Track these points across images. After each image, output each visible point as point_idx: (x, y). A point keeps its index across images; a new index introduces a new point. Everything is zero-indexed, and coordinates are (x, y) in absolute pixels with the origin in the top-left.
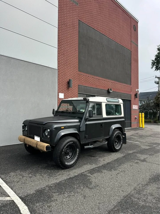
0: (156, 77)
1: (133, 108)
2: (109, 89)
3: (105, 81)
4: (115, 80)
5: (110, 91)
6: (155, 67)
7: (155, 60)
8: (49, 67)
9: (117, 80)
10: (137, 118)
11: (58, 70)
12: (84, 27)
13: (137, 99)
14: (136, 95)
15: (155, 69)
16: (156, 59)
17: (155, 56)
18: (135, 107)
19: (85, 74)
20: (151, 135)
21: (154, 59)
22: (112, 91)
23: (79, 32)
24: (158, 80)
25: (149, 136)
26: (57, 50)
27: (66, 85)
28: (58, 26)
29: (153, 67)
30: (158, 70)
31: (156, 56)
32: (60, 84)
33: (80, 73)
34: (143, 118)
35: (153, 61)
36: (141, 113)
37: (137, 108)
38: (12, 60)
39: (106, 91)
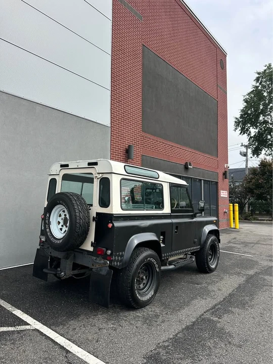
0: (242, 145)
1: (221, 196)
2: (187, 163)
3: (181, 149)
4: (195, 149)
5: (189, 167)
6: (240, 128)
7: (241, 118)
8: (97, 122)
9: (198, 148)
10: (226, 213)
11: (111, 129)
12: (151, 56)
13: (227, 181)
14: (225, 174)
15: (240, 131)
16: (242, 116)
17: (240, 111)
18: (224, 194)
19: (152, 137)
20: (259, 241)
21: (239, 116)
22: (192, 167)
23: (143, 65)
24: (245, 151)
25: (257, 243)
26: (109, 93)
27: (124, 154)
28: (112, 53)
29: (236, 129)
30: (244, 134)
31: (242, 111)
32: (114, 152)
33: (143, 134)
34: (237, 213)
35: (236, 119)
36: (232, 205)
37: (227, 196)
38: (38, 107)
39: (183, 167)
